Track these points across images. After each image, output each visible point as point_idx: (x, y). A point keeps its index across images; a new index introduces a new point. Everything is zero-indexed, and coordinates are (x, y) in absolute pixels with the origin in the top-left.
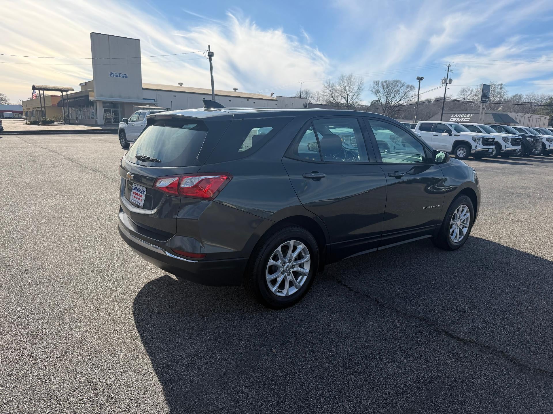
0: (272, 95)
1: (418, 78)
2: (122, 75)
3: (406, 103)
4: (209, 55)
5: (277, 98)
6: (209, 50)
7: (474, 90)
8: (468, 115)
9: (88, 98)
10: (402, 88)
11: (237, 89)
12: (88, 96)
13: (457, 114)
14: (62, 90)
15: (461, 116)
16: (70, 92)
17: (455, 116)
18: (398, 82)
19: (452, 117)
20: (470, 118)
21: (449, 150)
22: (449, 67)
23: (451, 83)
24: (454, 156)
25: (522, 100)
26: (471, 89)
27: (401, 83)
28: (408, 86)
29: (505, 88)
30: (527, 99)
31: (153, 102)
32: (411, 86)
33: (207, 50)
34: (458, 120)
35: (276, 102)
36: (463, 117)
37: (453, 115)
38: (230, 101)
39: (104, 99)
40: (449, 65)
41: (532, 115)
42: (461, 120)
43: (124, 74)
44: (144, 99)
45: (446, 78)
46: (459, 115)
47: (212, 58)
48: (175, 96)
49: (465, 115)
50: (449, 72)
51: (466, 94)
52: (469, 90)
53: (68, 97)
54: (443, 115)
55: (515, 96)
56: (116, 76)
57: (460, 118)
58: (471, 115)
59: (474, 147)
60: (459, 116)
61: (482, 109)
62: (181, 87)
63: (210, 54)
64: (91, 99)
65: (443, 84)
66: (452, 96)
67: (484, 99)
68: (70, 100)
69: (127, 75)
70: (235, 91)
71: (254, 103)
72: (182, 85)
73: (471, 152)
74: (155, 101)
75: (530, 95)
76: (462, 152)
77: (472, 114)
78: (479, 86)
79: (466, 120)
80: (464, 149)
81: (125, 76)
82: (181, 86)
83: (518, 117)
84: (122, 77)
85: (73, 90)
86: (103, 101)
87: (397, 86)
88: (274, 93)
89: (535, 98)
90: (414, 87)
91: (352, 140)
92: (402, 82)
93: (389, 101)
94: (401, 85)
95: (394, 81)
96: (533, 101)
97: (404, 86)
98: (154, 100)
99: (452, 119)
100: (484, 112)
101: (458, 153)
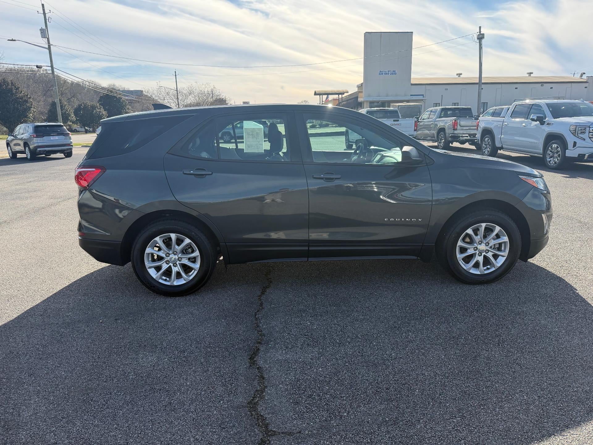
0: (581, 76)
2: (391, 72)
4: (478, 39)
5: (588, 79)
6: (480, 32)
9: (358, 99)
11: (532, 73)
12: (357, 98)
14: (339, 94)
16: (346, 94)
31: (421, 98)
33: (477, 33)
35: (586, 85)
38: (516, 88)
39: (371, 99)
43: (393, 71)
44: (411, 95)
47: (483, 40)
48: (447, 89)
53: (343, 100)
56: (385, 74)
62: (459, 78)
63: (481, 36)
64: (360, 100)
68: (344, 103)
69: (396, 72)
70: (530, 76)
71: (552, 88)
72: (461, 76)
74: (423, 97)
81: (394, 73)
82: (459, 76)
84: (391, 74)
85: (348, 92)
86: (370, 101)
88: (584, 73)
98: (423, 95)
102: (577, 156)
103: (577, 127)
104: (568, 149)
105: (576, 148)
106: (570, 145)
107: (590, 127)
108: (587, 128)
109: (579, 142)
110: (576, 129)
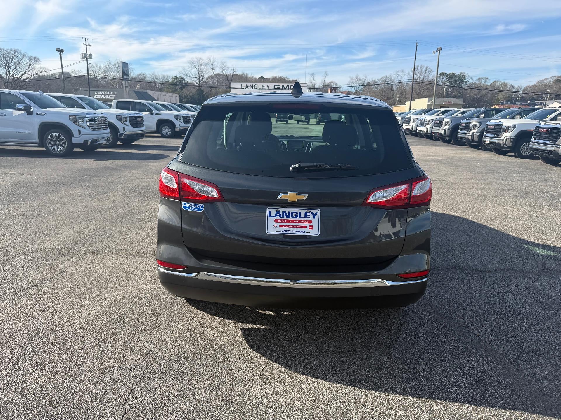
1: (58, 50)
3: (32, 77)
7: (102, 66)
8: (112, 93)
10: (23, 59)
13: (100, 91)
15: (105, 94)
17: (99, 93)
18: (17, 51)
19: (96, 95)
20: (114, 96)
21: (153, 129)
22: (86, 40)
23: (92, 59)
24: (160, 135)
25: (147, 79)
26: (99, 65)
27: (20, 53)
28: (31, 58)
29: (131, 67)
30: (150, 78)
32: (35, 58)
34: (103, 97)
36: (107, 95)
37: (96, 92)
40: (86, 38)
41: (166, 94)
42: (105, 97)
45: (85, 52)
46: (102, 92)
49: (109, 92)
50: (87, 46)
51: (95, 70)
52: (97, 66)
54: (91, 92)
55: (140, 74)
57: (105, 95)
58: (115, 93)
59: (177, 126)
60: (103, 94)
61: (126, 86)
65: (84, 59)
66: (81, 72)
67: (125, 77)
73: (176, 130)
75: (153, 74)
76: (167, 130)
77: (116, 91)
78: (106, 63)
79: (110, 97)
80: (168, 127)
83: (156, 95)
87: (17, 57)
89: (157, 77)
90: (38, 59)
91: (88, 122)
92: (23, 52)
93: (10, 73)
94: (22, 56)
95: (11, 50)
96: (156, 80)
97: (25, 57)
99: (96, 97)
100: (127, 90)
101: (163, 132)
102: (83, 142)
103: (77, 117)
104: (73, 137)
105: (81, 136)
106: (76, 133)
107: (86, 117)
108: (84, 118)
109: (82, 130)
110: (76, 118)
